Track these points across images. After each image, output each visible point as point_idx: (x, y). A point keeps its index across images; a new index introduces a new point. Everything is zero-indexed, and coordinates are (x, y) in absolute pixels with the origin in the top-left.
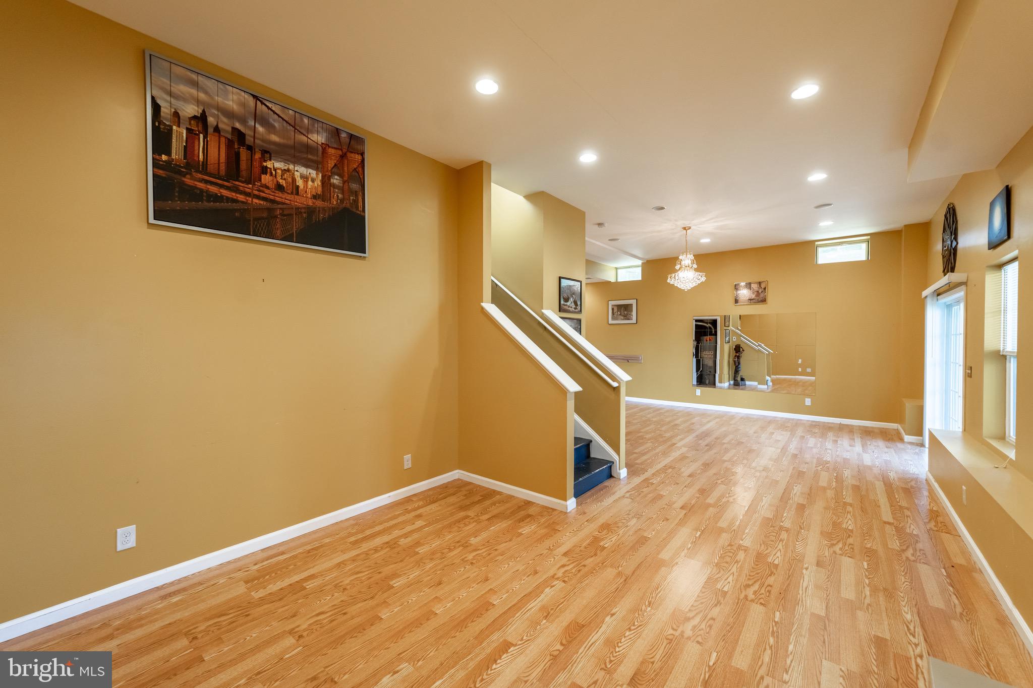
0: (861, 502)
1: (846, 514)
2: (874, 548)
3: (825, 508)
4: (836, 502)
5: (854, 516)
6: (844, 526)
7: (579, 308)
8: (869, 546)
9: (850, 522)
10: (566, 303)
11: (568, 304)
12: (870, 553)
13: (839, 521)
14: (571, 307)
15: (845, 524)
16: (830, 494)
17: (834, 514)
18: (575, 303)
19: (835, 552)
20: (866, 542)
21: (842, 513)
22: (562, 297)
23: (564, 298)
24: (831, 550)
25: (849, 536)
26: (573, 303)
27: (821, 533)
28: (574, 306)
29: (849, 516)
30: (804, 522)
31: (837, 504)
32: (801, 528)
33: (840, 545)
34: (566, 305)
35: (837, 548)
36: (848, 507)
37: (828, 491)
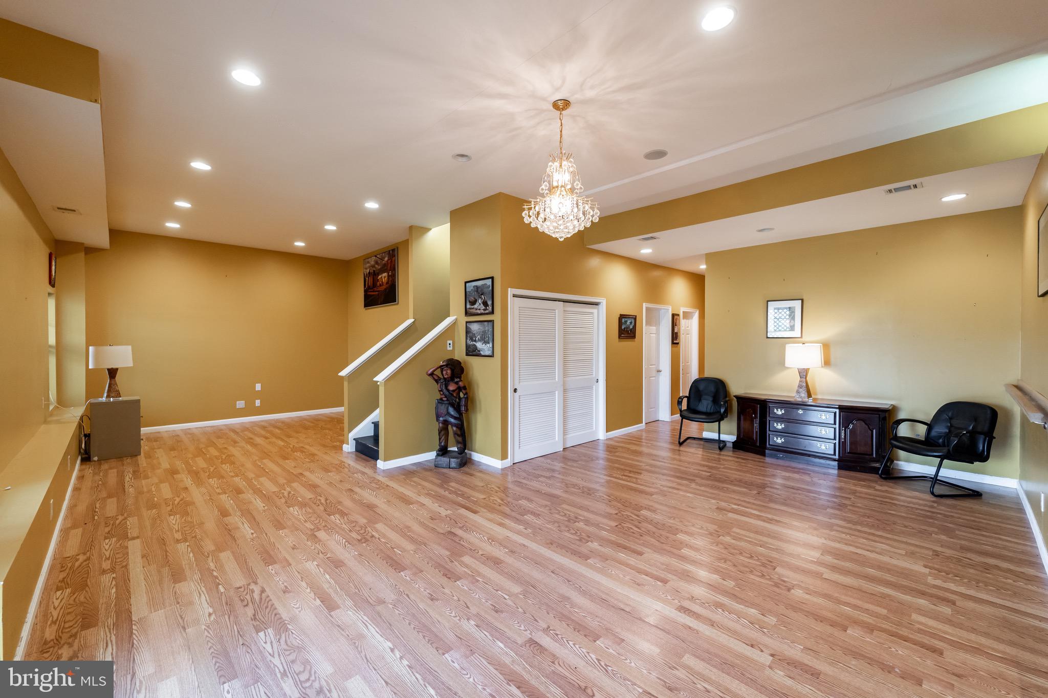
0: (166, 551)
1: (180, 528)
2: (149, 511)
3: (202, 524)
4: (195, 537)
5: (171, 530)
6: (178, 516)
7: (490, 308)
8: (154, 510)
9: (174, 522)
10: (472, 307)
11: (476, 306)
12: (152, 506)
13: (184, 518)
14: (479, 310)
15: (178, 517)
16: (209, 546)
17: (191, 522)
18: (485, 303)
19: (178, 497)
20: (157, 512)
21: (184, 527)
22: (468, 301)
23: (470, 302)
24: (181, 497)
25: (171, 511)
26: (482, 304)
27: (194, 503)
28: (484, 308)
29: (176, 527)
30: (212, 503)
31: (193, 535)
32: (211, 499)
33: (176, 502)
34: (473, 308)
35: (178, 500)
36: (181, 537)
37: (213, 548)
